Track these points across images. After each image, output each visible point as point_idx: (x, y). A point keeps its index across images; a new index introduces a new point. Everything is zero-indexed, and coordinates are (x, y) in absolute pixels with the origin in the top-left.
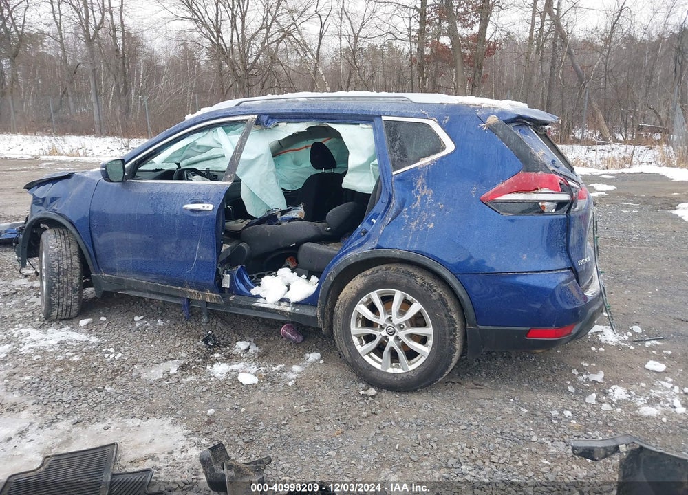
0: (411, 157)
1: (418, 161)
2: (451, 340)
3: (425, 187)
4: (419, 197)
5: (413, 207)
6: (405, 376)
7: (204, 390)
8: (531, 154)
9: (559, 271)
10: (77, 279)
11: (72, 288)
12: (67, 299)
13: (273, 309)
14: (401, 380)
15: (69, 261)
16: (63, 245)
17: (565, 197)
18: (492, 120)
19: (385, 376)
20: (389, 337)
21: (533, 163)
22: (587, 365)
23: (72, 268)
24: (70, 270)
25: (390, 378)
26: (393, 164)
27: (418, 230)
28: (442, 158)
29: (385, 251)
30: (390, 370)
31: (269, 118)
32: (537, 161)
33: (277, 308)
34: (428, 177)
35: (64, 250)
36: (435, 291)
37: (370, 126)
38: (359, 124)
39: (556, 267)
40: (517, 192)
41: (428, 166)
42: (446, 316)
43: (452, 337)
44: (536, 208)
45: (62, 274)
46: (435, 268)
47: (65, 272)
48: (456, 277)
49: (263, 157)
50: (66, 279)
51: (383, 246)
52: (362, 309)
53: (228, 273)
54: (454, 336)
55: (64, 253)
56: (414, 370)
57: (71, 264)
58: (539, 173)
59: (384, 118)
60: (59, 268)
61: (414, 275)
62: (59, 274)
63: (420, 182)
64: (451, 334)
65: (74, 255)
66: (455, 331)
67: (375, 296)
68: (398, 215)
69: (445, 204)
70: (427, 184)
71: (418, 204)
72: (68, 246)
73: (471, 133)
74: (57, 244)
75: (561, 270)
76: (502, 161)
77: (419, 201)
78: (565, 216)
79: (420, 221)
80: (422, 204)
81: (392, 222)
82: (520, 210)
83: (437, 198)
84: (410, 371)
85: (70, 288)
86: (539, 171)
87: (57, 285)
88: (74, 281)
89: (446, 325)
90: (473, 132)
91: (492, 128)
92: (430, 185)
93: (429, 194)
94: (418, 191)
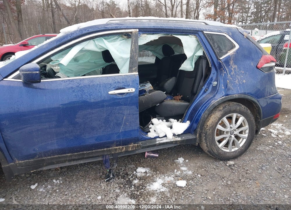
0: (224, 51)
1: (227, 53)
3: (234, 64)
4: (232, 69)
5: (232, 74)
6: (240, 151)
14: (239, 152)
18: (245, 34)
20: (232, 136)
27: (240, 84)
29: (231, 96)
30: (233, 150)
34: (234, 59)
41: (233, 54)
46: (252, 99)
48: (258, 101)
51: (229, 94)
52: (219, 127)
56: (242, 146)
59: (205, 32)
63: (231, 62)
67: (225, 119)
69: (244, 71)
70: (234, 63)
73: (242, 40)
77: (233, 71)
79: (238, 80)
80: (235, 72)
83: (239, 68)
84: (241, 147)
91: (247, 38)
92: (235, 63)
93: (236, 67)
94: (231, 67)
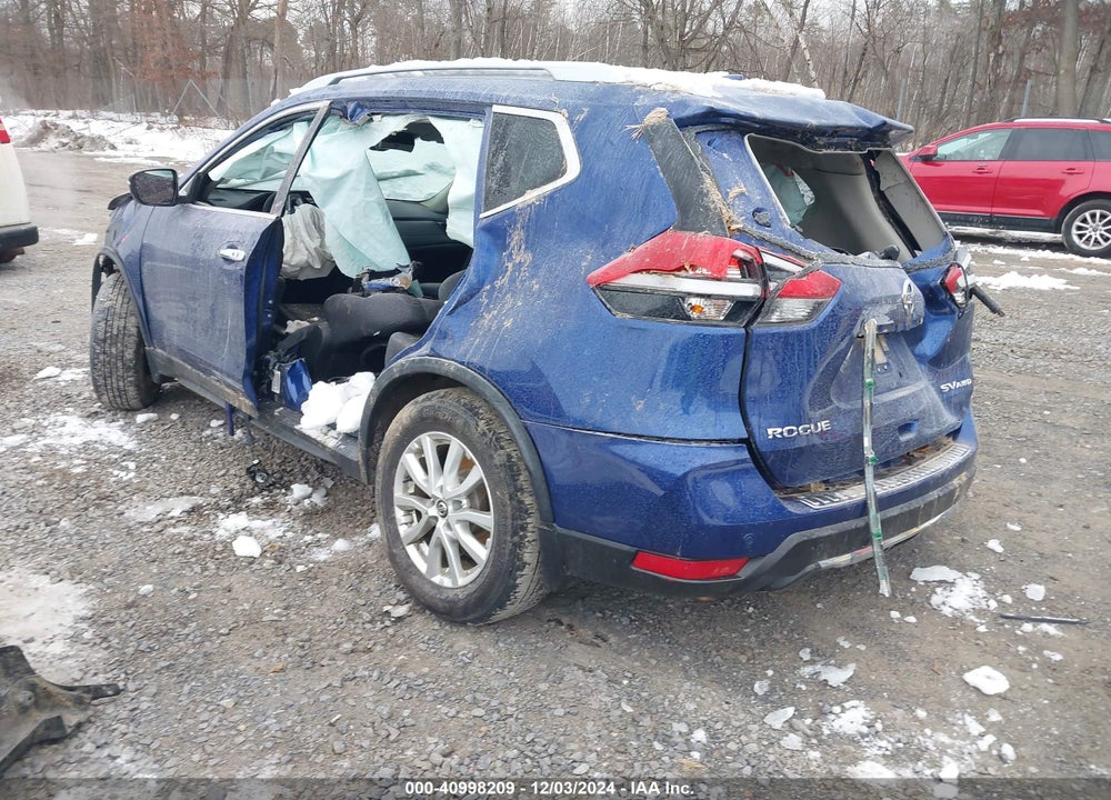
0: (514, 186)
1: (522, 194)
2: (514, 544)
3: (523, 247)
4: (510, 265)
5: (498, 284)
6: (451, 595)
7: (177, 551)
8: (701, 193)
9: (704, 444)
10: (131, 351)
11: (124, 365)
12: (118, 381)
13: (315, 440)
14: (445, 600)
15: (122, 324)
16: (120, 298)
17: (749, 290)
18: (657, 116)
19: (427, 588)
20: (440, 519)
21: (698, 212)
22: (846, 645)
23: (124, 334)
24: (121, 336)
25: (433, 592)
26: (486, 198)
27: (490, 329)
28: (557, 190)
29: (436, 362)
30: (437, 579)
31: (358, 106)
32: (707, 209)
33: (321, 438)
34: (528, 227)
35: (118, 306)
36: (502, 448)
37: (479, 124)
38: (468, 120)
39: (698, 434)
40: (648, 271)
41: (529, 206)
42: (511, 498)
43: (516, 539)
44: (673, 307)
45: (109, 342)
47: (114, 340)
48: (526, 428)
49: (354, 174)
50: (114, 350)
52: (409, 460)
53: (279, 370)
54: (522, 538)
55: (118, 310)
56: (465, 587)
57: (125, 327)
58: (701, 234)
59: (496, 108)
60: (106, 332)
61: (477, 414)
62: (104, 341)
63: (516, 237)
64: (515, 534)
65: (132, 315)
66: (523, 528)
67: (427, 441)
68: (472, 296)
69: (543, 284)
70: (527, 242)
71: (506, 280)
72: (126, 300)
73: (612, 144)
74: (111, 296)
75: (711, 441)
76: (644, 204)
77: (508, 273)
78: (743, 331)
79: (499, 312)
80: (512, 281)
81: (460, 309)
82: (645, 308)
83: (535, 266)
84: (460, 588)
85: (120, 364)
86: (702, 230)
87: (101, 357)
88: (126, 354)
89: (509, 515)
90: (615, 142)
91: (649, 135)
92: (530, 245)
93: (525, 261)
94: (511, 254)
